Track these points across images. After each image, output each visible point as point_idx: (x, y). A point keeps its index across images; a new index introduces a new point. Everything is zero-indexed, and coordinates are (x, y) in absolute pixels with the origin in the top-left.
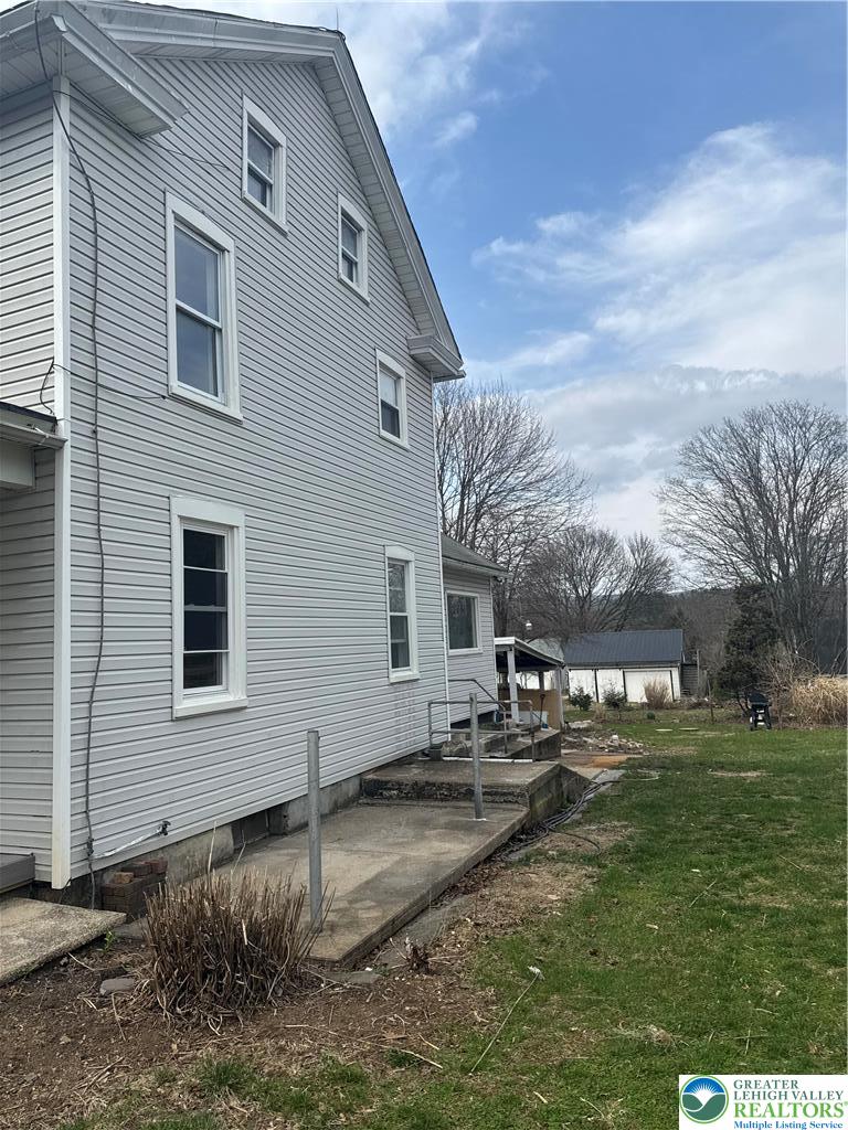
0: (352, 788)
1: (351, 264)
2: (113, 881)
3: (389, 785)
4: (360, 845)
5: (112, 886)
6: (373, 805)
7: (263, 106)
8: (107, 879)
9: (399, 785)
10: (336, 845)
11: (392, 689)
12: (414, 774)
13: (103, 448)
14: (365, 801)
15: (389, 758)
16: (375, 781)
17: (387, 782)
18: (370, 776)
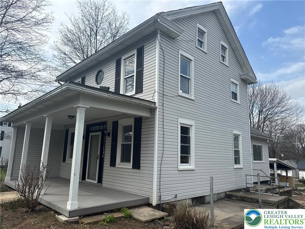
0: (223, 195)
1: (224, 57)
2: (165, 206)
3: (233, 196)
4: (225, 210)
5: (165, 207)
6: (229, 201)
7: (201, 24)
8: (164, 206)
9: (236, 196)
10: (218, 208)
11: (235, 170)
12: (241, 194)
13: (165, 108)
14: (227, 199)
15: (234, 189)
16: (229, 194)
17: (233, 195)
18: (228, 193)
